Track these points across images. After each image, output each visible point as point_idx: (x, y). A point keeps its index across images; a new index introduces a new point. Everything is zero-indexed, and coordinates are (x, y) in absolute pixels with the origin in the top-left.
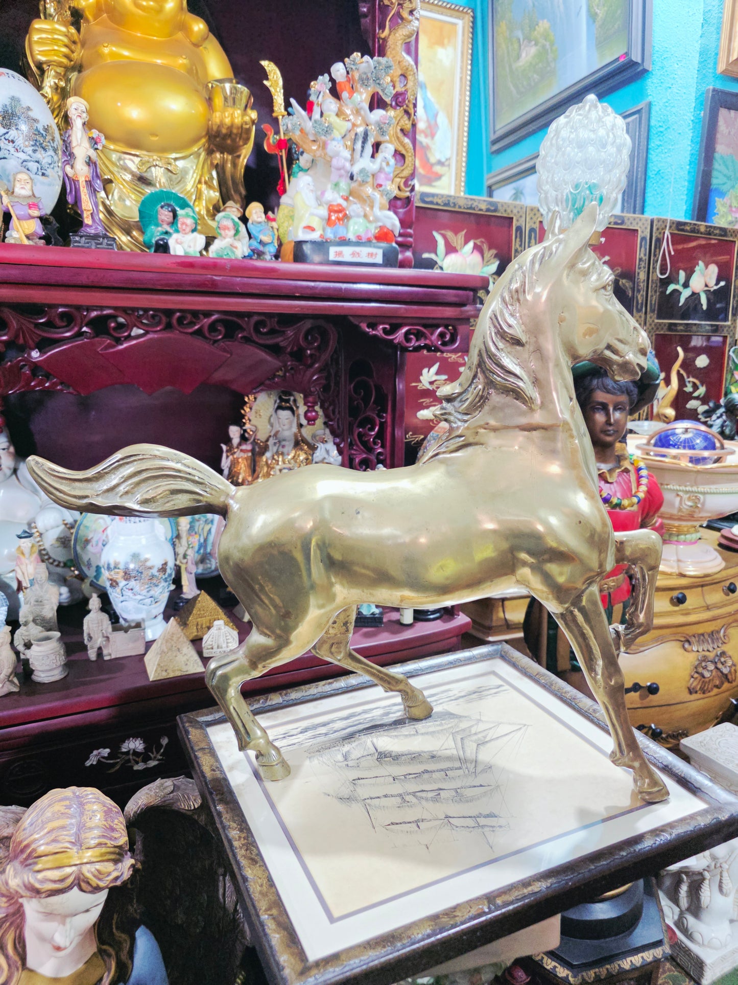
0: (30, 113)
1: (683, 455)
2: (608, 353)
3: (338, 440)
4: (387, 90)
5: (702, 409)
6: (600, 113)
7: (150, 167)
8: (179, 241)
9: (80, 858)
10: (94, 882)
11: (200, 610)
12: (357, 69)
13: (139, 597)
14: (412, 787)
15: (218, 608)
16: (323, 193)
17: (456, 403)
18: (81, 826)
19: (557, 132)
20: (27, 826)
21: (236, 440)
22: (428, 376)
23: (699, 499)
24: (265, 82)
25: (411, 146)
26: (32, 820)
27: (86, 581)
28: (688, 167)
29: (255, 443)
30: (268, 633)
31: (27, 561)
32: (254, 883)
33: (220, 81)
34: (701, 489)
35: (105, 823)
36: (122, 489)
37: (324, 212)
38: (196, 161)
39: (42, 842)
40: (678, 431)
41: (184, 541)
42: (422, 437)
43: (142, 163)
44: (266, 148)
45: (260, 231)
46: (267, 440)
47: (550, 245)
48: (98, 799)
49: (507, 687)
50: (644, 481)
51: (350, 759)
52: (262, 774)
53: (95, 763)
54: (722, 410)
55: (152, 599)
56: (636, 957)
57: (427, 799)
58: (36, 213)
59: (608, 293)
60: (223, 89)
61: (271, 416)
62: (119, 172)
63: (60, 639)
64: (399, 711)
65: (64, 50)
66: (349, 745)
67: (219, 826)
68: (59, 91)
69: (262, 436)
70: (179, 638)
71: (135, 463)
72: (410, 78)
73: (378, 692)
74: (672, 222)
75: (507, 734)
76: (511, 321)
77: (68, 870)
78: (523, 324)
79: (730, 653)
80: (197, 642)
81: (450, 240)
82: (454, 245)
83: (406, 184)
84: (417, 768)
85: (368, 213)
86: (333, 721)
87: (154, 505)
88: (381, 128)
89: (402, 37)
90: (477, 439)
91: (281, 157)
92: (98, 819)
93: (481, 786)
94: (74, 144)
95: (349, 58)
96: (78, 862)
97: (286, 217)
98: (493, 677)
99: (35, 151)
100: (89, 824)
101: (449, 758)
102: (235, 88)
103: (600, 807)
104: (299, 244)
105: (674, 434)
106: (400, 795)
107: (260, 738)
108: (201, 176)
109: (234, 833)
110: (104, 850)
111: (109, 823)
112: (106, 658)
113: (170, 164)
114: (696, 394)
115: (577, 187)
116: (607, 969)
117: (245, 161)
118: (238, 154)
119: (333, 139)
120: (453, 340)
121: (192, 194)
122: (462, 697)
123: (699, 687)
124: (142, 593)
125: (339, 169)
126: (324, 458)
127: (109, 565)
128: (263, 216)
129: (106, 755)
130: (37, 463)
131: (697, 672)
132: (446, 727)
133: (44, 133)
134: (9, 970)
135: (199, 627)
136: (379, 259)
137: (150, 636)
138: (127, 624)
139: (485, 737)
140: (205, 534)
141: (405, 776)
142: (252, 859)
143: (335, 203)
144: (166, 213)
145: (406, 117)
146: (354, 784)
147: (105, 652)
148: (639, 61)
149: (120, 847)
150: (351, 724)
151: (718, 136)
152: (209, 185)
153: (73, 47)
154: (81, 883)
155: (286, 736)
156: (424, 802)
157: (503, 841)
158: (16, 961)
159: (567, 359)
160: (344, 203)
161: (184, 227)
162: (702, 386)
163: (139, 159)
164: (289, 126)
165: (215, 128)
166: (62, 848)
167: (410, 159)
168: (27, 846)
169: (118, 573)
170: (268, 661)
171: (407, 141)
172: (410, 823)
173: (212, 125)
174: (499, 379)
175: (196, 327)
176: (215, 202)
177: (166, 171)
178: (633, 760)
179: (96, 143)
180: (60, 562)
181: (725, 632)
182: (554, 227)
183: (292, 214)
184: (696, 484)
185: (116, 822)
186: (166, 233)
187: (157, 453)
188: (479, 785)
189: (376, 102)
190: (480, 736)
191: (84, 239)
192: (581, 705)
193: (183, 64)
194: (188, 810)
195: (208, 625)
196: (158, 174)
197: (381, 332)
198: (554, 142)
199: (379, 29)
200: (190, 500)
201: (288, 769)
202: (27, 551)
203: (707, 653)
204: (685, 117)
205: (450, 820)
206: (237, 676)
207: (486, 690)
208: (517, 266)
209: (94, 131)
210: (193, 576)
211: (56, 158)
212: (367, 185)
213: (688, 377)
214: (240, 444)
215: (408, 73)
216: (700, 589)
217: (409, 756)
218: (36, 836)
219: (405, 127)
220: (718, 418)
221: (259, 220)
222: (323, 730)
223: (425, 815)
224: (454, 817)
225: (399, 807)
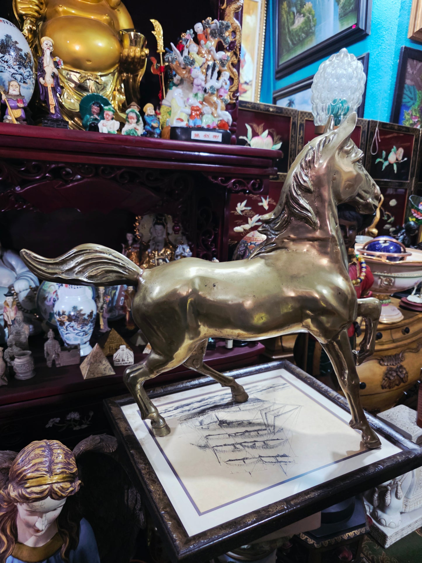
0: (17, 45)
1: (383, 255)
2: (358, 198)
3: (190, 243)
4: (226, 40)
5: (392, 229)
6: (350, 59)
7: (86, 80)
8: (104, 124)
9: (51, 480)
10: (60, 493)
11: (111, 339)
12: (209, 27)
13: (76, 332)
14: (239, 440)
15: (122, 338)
16: (188, 99)
17: (271, 225)
18: (51, 462)
19: (324, 69)
20: (20, 462)
21: (130, 242)
22: (241, 207)
23: (391, 281)
24: (153, 32)
25: (237, 73)
26: (22, 459)
27: (44, 321)
28: (389, 92)
29: (141, 243)
30: (161, 353)
31: (10, 310)
32: (155, 493)
33: (128, 30)
34: (393, 275)
35: (65, 460)
36: (77, 269)
37: (189, 111)
38: (112, 77)
39: (29, 471)
40: (381, 242)
41: (101, 300)
42: (236, 242)
43: (82, 77)
44: (152, 71)
45: (152, 121)
46: (149, 241)
47: (328, 136)
48: (60, 446)
49: (289, 384)
50: (364, 270)
51: (203, 424)
52: (155, 433)
53: (51, 426)
54: (404, 231)
55: (84, 333)
56: (351, 533)
57: (248, 447)
58: (22, 105)
59: (360, 164)
60: (130, 35)
61: (151, 228)
62: (67, 82)
63: (31, 355)
64: (229, 397)
65: (36, 8)
66: (203, 416)
67: (132, 461)
68: (32, 32)
69: (145, 239)
70: (101, 355)
71: (85, 255)
72: (238, 33)
73: (218, 386)
74: (380, 123)
75: (290, 411)
76: (305, 178)
77: (45, 487)
78: (312, 180)
79: (405, 366)
80: (110, 358)
81: (255, 129)
82: (257, 131)
83: (234, 96)
84: (242, 429)
85: (214, 112)
86: (192, 403)
87: (96, 279)
88: (222, 63)
89: (234, 9)
90: (283, 245)
91: (161, 76)
92: (61, 458)
93: (278, 439)
94: (45, 65)
95: (205, 20)
96: (50, 482)
97: (165, 112)
98: (280, 378)
99: (19, 68)
100: (56, 461)
101: (259, 424)
102: (137, 35)
103: (343, 452)
104: (174, 129)
105: (379, 244)
106: (233, 445)
107: (154, 412)
108: (116, 86)
109: (142, 466)
110: (65, 475)
111: (67, 460)
112: (58, 366)
113: (98, 79)
114: (389, 221)
115: (334, 101)
116: (335, 539)
117: (141, 78)
118: (137, 74)
119: (195, 68)
120: (260, 188)
121: (110, 97)
122: (264, 390)
123: (387, 385)
124: (78, 329)
125: (198, 86)
126: (182, 253)
127: (59, 312)
128: (154, 112)
129: (58, 422)
130: (26, 253)
131: (387, 377)
132: (256, 406)
133: (25, 57)
134: (7, 543)
135: (111, 349)
136: (220, 139)
137: (82, 354)
138: (69, 347)
139: (278, 413)
140: (112, 295)
141: (235, 434)
142: (153, 481)
143: (195, 106)
144: (96, 108)
145: (234, 57)
146: (207, 438)
147: (57, 362)
148: (364, 28)
149: (73, 474)
150: (203, 405)
151: (407, 74)
152: (119, 91)
153: (41, 7)
154: (52, 494)
155: (166, 411)
156: (246, 448)
157: (292, 470)
158: (12, 539)
159: (335, 201)
160: (200, 106)
161: (108, 116)
162: (393, 217)
163: (80, 75)
164: (170, 59)
165: (124, 58)
166: (41, 474)
167: (236, 81)
168: (21, 473)
169: (64, 317)
170: (160, 369)
171: (235, 70)
172: (239, 460)
173: (123, 56)
174: (297, 211)
175: (113, 175)
176: (123, 102)
177: (95, 83)
178: (362, 425)
179: (58, 65)
180: (28, 311)
181: (402, 355)
182: (330, 125)
183: (168, 111)
184: (390, 272)
185: (71, 459)
186: (96, 119)
187: (98, 249)
188: (276, 439)
189: (220, 47)
190: (275, 412)
191: (50, 122)
192: (330, 395)
193: (106, 20)
194: (109, 453)
195: (116, 347)
196: (90, 84)
197: (220, 181)
198: (322, 75)
199: (221, 4)
200: (116, 276)
201: (168, 430)
202: (10, 304)
203: (392, 366)
204: (389, 63)
205: (262, 458)
206: (141, 377)
207: (277, 386)
208: (310, 147)
209: (57, 57)
210: (106, 319)
211: (31, 73)
212: (214, 96)
213: (385, 211)
214: (132, 244)
215: (237, 30)
216: (389, 331)
217: (237, 423)
218: (25, 468)
219: (234, 62)
220: (401, 235)
221: (152, 114)
222: (187, 408)
223: (248, 456)
224: (264, 457)
225: (233, 451)
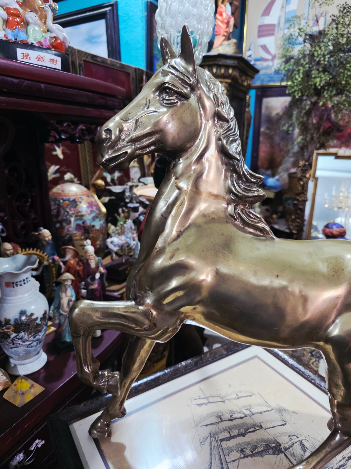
51: (299, 443)
57: (237, 412)
106: (253, 414)
156: (238, 410)
172: (242, 397)
188: (208, 426)
205: (221, 400)
223: (235, 401)
224: (220, 401)
225: (251, 406)
